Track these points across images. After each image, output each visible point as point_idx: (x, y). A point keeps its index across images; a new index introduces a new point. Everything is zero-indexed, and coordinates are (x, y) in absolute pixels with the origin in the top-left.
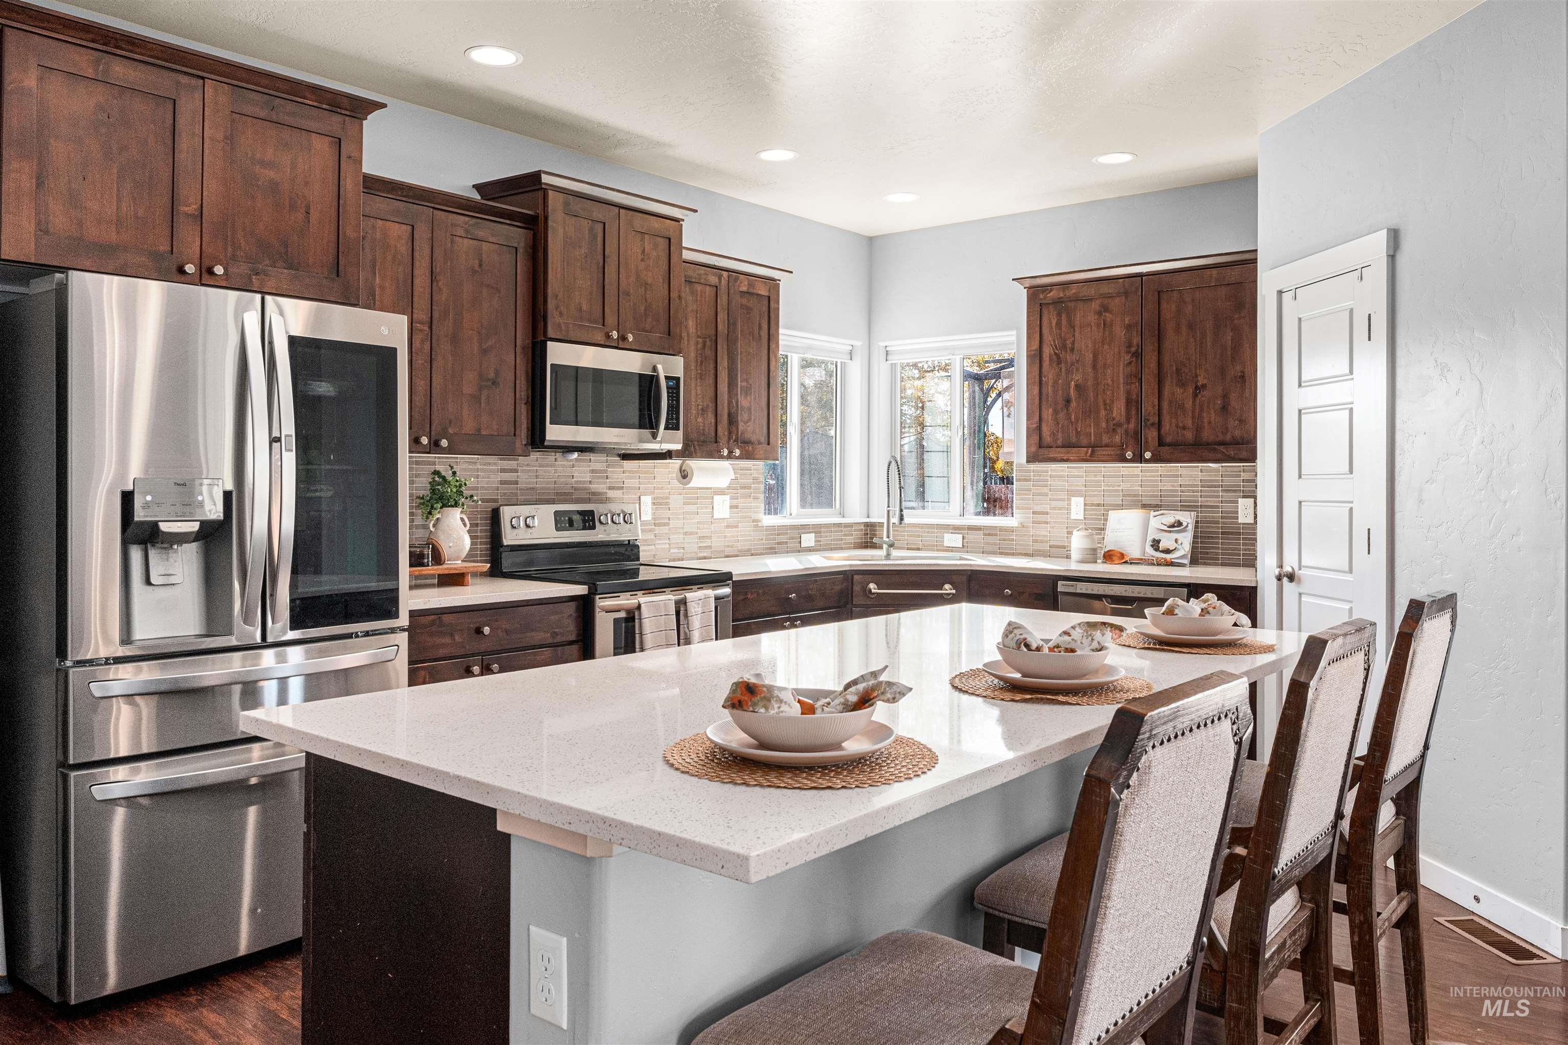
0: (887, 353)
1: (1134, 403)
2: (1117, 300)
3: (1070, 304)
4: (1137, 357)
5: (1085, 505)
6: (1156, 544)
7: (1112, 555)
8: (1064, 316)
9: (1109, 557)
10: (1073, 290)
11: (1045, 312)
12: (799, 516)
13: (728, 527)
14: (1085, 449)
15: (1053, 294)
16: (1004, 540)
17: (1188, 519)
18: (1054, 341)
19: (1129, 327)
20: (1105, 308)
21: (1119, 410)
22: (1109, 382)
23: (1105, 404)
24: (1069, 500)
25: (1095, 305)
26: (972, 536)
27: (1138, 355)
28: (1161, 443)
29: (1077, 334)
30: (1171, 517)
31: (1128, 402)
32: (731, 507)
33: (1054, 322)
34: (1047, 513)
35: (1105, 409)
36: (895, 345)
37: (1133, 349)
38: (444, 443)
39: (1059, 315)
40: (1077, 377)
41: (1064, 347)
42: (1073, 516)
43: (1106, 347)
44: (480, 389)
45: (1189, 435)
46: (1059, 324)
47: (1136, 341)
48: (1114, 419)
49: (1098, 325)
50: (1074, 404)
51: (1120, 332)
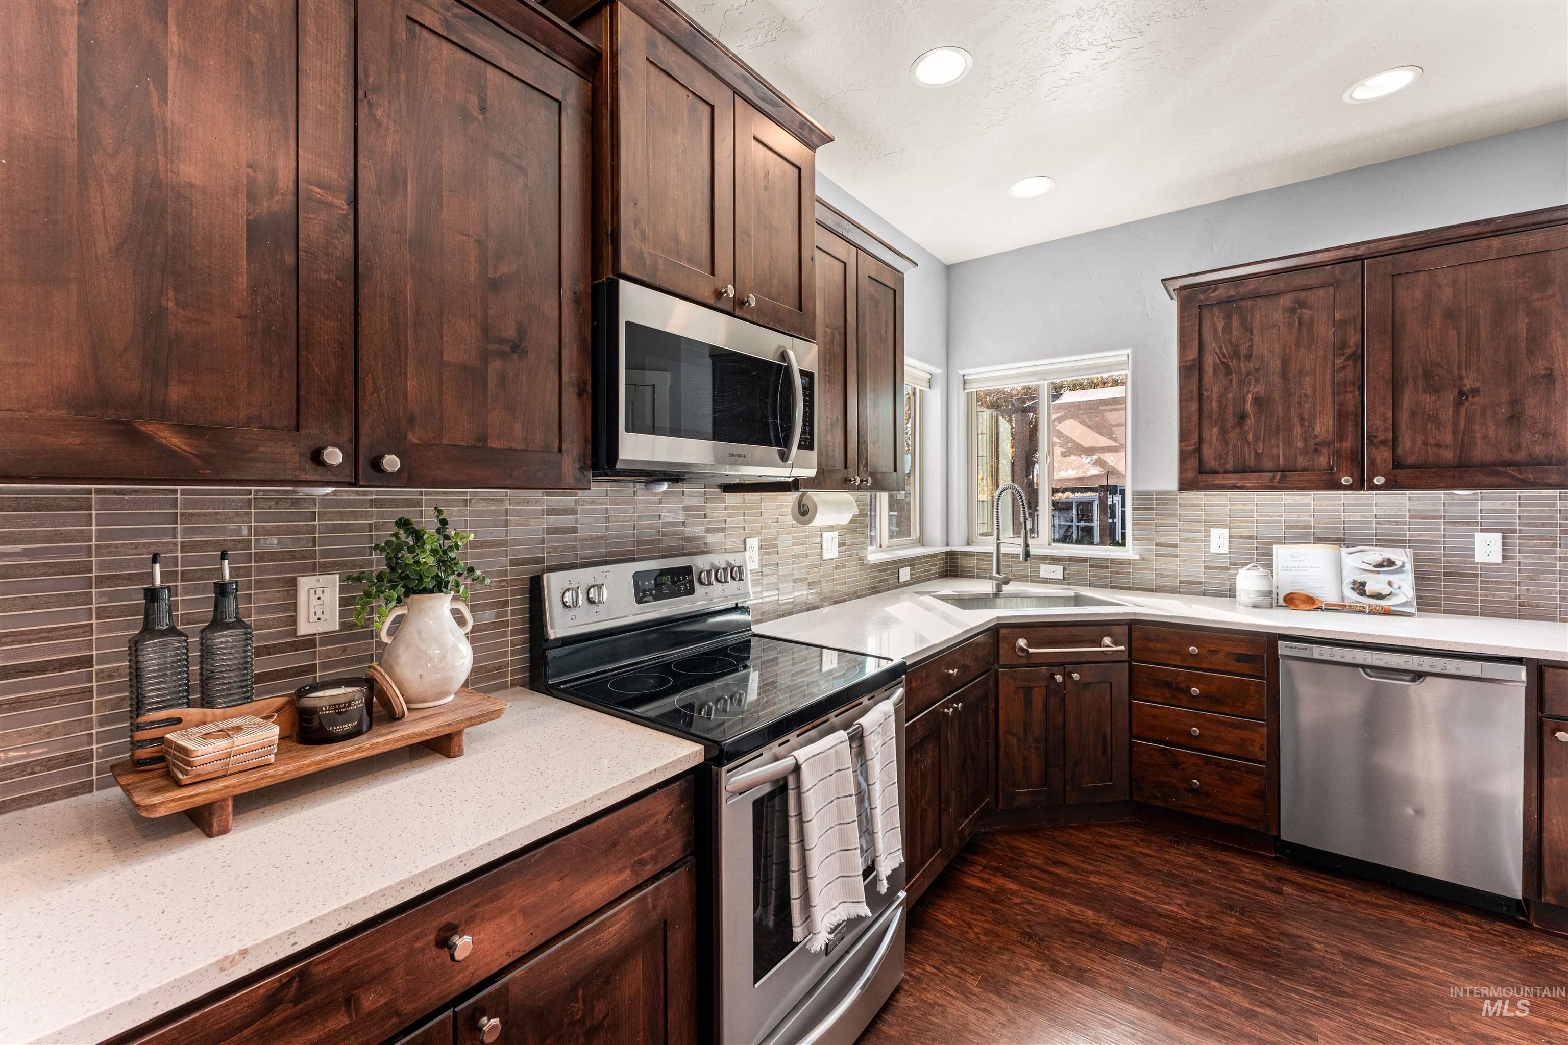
0: (965, 382)
1: (1349, 417)
2: (1321, 292)
3: (1244, 303)
4: (1355, 361)
5: (1230, 537)
6: (1360, 588)
7: (1293, 598)
8: (1235, 319)
9: (1292, 601)
10: (1251, 285)
11: (1206, 314)
12: (891, 548)
13: (836, 568)
14: (1271, 474)
15: (1221, 292)
16: (1118, 573)
17: (1401, 556)
18: (1221, 349)
19: (1341, 325)
20: (1302, 304)
21: (1324, 425)
22: (1309, 392)
23: (1302, 419)
24: (1207, 531)
25: (1286, 301)
26: (1075, 568)
27: (1356, 357)
28: (1397, 464)
29: (1256, 338)
30: (1377, 554)
31: (1340, 415)
32: (840, 545)
33: (1220, 326)
34: (1176, 546)
35: (1301, 426)
36: (972, 373)
37: (1349, 351)
38: (392, 463)
39: (1228, 317)
40: (1258, 389)
41: (1236, 354)
42: (1214, 548)
43: (1302, 350)
45: (1448, 455)
46: (1227, 329)
47: (1353, 339)
48: (1316, 437)
49: (1290, 325)
50: (1251, 421)
51: (1324, 331)
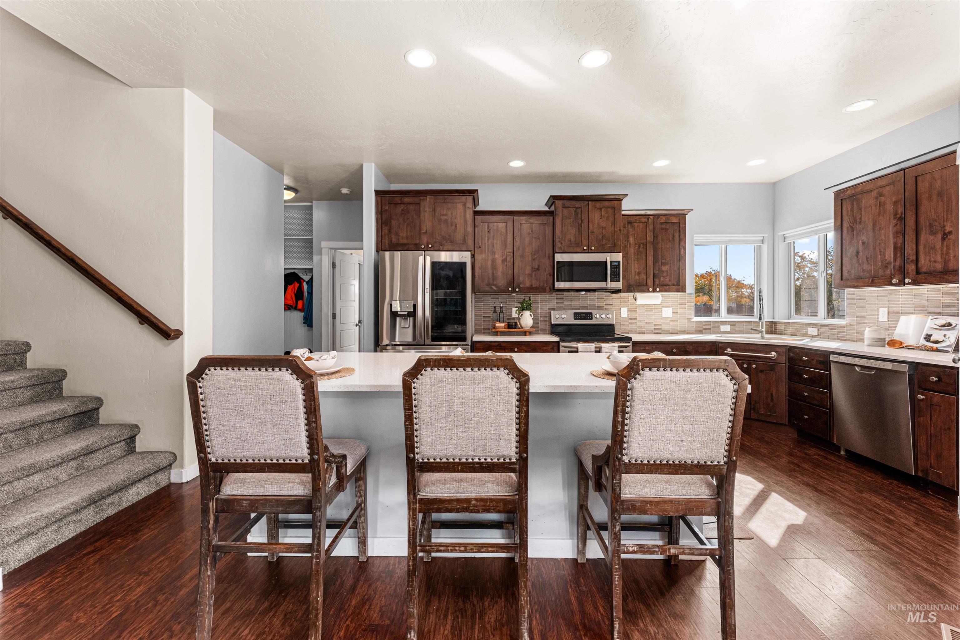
0: (785, 238)
1: (899, 250)
2: (888, 188)
3: (858, 196)
4: (901, 221)
5: (888, 312)
6: (928, 338)
7: (895, 343)
8: (855, 204)
10: (860, 188)
11: (844, 202)
12: (725, 317)
13: (671, 321)
14: (867, 279)
15: (849, 192)
16: (840, 332)
17: (954, 321)
18: (849, 219)
19: (895, 203)
20: (881, 195)
21: (889, 254)
22: (883, 238)
23: (880, 252)
24: (878, 310)
25: (874, 194)
26: (823, 330)
27: (902, 219)
28: (918, 272)
29: (863, 212)
30: (943, 320)
31: (895, 248)
32: (673, 313)
33: (849, 208)
34: (865, 317)
35: (881, 255)
36: (788, 233)
37: (898, 216)
38: (517, 290)
39: (853, 204)
40: (863, 238)
41: (855, 221)
42: (881, 319)
43: (881, 217)
44: (532, 272)
45: (939, 266)
46: (852, 210)
47: (900, 210)
48: (886, 260)
49: (876, 205)
50: (861, 254)
51: (890, 207)
